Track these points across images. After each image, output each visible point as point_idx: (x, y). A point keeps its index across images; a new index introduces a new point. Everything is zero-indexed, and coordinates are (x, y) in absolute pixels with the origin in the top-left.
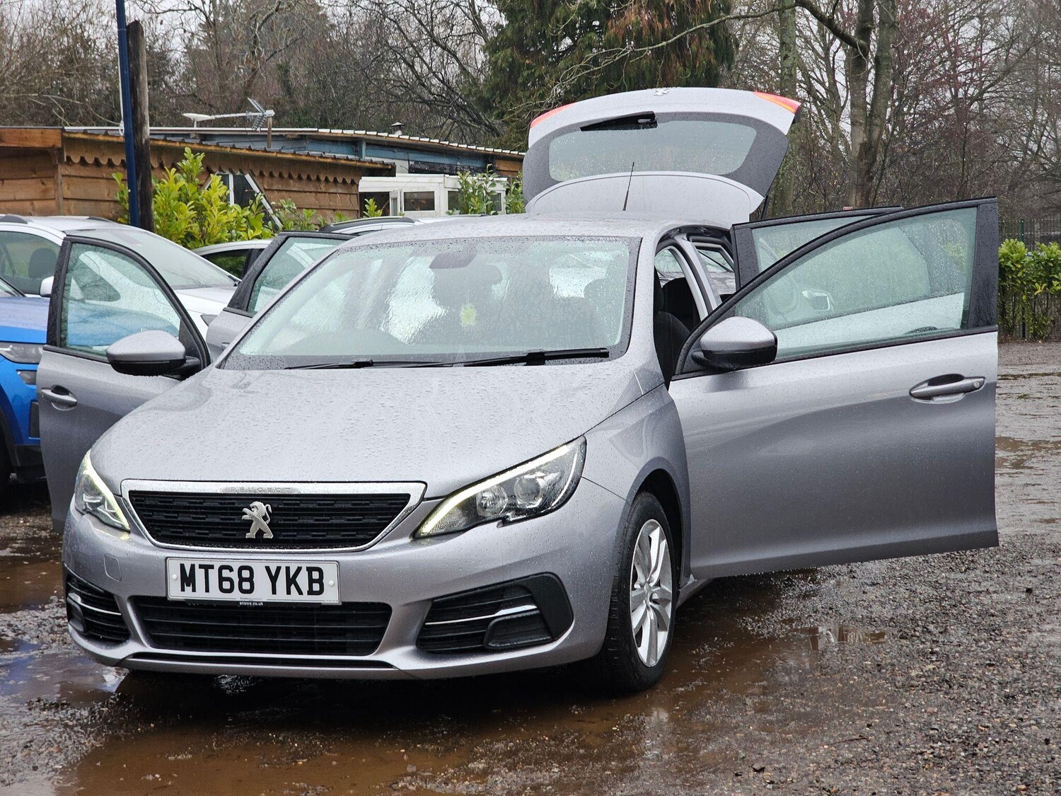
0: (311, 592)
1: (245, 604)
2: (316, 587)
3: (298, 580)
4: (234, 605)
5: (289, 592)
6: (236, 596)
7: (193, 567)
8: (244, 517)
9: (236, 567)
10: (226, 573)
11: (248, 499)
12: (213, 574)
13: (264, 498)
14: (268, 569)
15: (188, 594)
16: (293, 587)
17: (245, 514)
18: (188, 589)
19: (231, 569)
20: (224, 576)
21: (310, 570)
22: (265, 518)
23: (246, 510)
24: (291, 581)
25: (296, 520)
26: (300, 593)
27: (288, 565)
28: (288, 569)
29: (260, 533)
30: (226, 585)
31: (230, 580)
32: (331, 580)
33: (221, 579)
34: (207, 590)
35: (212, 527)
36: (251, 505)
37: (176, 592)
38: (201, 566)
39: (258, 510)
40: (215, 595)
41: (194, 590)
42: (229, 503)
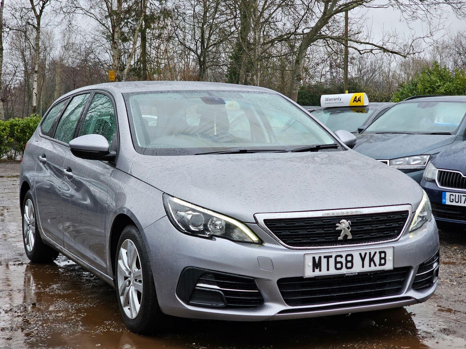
0: (381, 265)
1: (348, 275)
2: (383, 261)
3: (375, 259)
4: (342, 276)
5: (370, 266)
6: (344, 271)
7: (320, 258)
8: (337, 229)
9: (344, 255)
10: (339, 259)
11: (339, 218)
12: (332, 261)
13: (347, 217)
14: (360, 254)
15: (317, 273)
16: (372, 263)
17: (338, 227)
18: (317, 271)
19: (341, 256)
20: (337, 261)
21: (380, 253)
22: (348, 228)
23: (337, 224)
24: (371, 260)
25: (363, 228)
26: (375, 265)
27: (370, 251)
28: (370, 253)
29: (346, 236)
30: (339, 266)
31: (341, 263)
32: (390, 257)
33: (336, 263)
34: (328, 270)
35: (319, 235)
36: (341, 222)
37: (309, 273)
38: (325, 257)
39: (344, 225)
40: (333, 271)
41: (320, 271)
42: (328, 222)
